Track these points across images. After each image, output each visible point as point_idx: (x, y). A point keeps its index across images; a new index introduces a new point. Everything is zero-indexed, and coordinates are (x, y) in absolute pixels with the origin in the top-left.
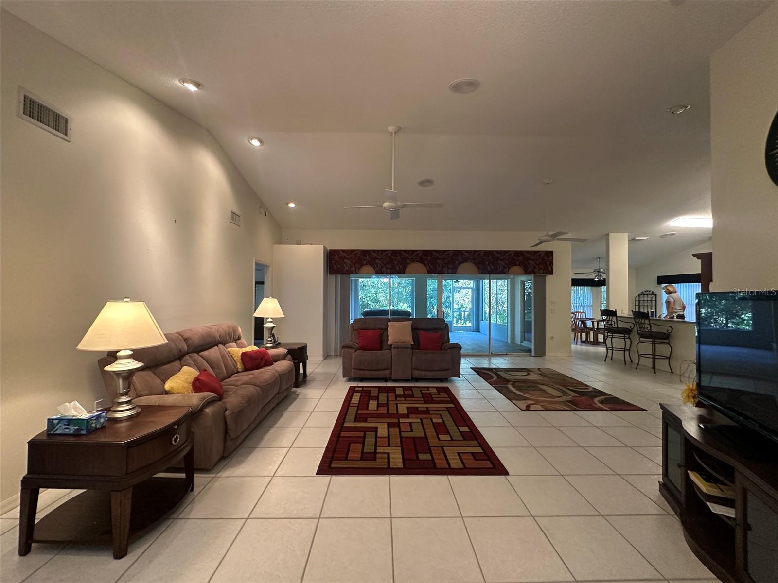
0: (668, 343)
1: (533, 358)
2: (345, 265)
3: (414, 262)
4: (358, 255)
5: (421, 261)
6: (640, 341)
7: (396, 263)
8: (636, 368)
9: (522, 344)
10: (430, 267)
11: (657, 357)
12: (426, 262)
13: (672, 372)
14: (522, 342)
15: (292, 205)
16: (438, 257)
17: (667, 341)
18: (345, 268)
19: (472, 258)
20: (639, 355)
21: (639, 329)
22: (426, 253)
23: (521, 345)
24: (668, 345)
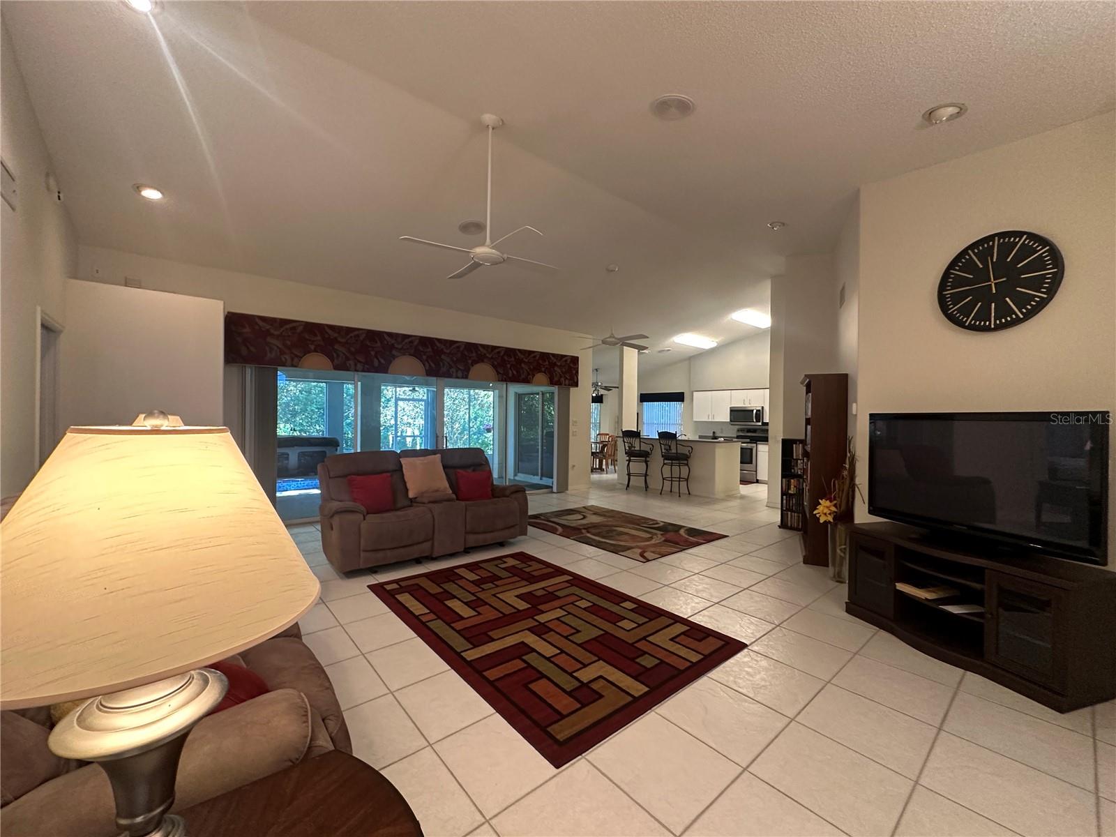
0: (687, 465)
1: (555, 495)
2: (267, 349)
3: (404, 355)
4: (298, 331)
5: (417, 354)
6: (664, 464)
7: (373, 353)
8: (661, 494)
9: (517, 478)
10: (430, 366)
11: (674, 479)
12: (424, 357)
13: (689, 494)
14: (515, 475)
15: (152, 194)
16: (442, 350)
17: (686, 462)
18: (269, 355)
19: (490, 356)
20: (663, 479)
21: (664, 451)
22: (426, 342)
23: (514, 480)
24: (687, 467)
